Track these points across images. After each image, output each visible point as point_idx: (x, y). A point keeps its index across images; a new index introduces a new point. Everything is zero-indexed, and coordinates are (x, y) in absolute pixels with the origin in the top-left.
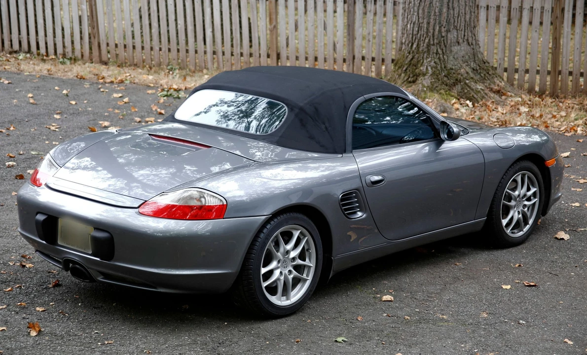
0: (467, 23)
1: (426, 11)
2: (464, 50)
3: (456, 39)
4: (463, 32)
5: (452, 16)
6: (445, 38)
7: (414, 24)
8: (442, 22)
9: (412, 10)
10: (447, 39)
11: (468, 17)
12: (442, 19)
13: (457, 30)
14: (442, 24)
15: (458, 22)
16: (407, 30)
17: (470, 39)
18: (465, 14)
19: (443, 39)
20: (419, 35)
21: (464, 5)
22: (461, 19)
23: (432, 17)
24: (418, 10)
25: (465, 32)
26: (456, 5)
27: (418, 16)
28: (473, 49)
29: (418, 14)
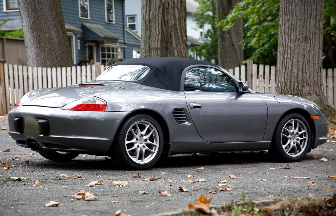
0: (315, 82)
1: (289, 75)
2: (314, 98)
3: (308, 91)
4: (313, 88)
5: (305, 77)
6: (301, 91)
7: (282, 83)
8: (299, 81)
9: (281, 75)
10: (302, 91)
11: (316, 79)
12: (299, 79)
13: (309, 86)
14: (299, 82)
15: (309, 81)
16: (279, 87)
17: (318, 92)
18: (314, 77)
19: (300, 91)
20: (285, 90)
21: (313, 72)
22: (311, 80)
23: (293, 78)
24: (284, 75)
25: (314, 87)
26: (307, 71)
27: (285, 78)
28: (320, 98)
29: (284, 77)
